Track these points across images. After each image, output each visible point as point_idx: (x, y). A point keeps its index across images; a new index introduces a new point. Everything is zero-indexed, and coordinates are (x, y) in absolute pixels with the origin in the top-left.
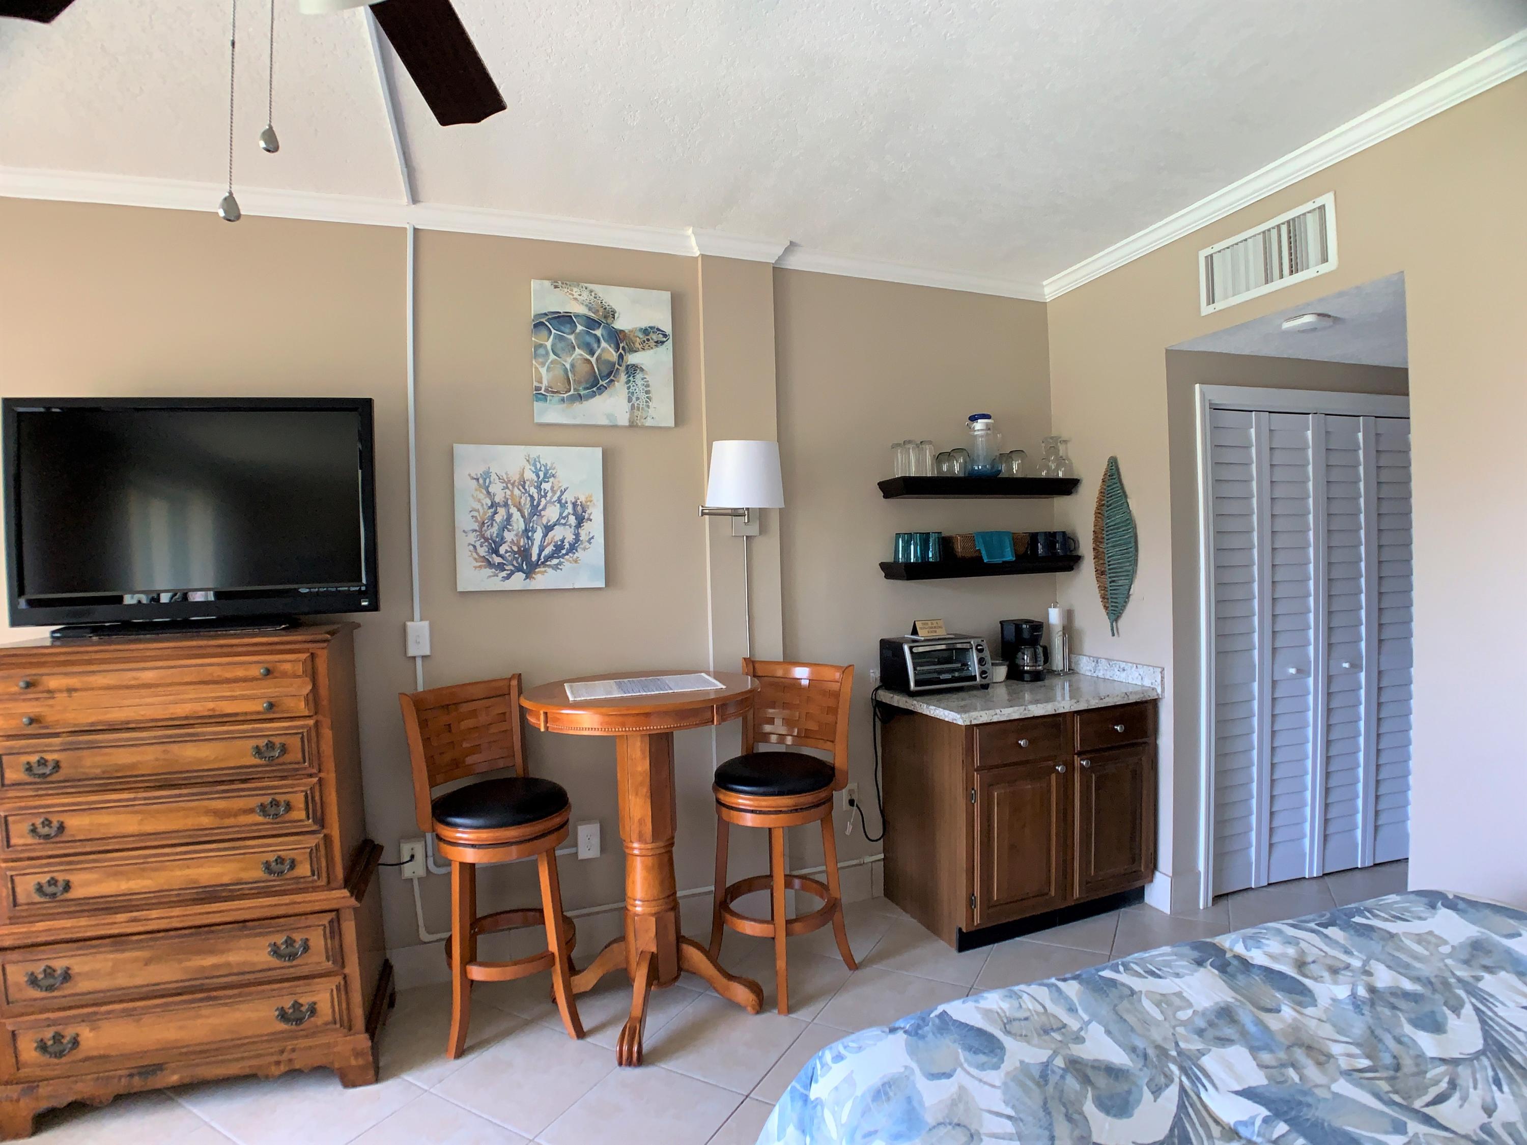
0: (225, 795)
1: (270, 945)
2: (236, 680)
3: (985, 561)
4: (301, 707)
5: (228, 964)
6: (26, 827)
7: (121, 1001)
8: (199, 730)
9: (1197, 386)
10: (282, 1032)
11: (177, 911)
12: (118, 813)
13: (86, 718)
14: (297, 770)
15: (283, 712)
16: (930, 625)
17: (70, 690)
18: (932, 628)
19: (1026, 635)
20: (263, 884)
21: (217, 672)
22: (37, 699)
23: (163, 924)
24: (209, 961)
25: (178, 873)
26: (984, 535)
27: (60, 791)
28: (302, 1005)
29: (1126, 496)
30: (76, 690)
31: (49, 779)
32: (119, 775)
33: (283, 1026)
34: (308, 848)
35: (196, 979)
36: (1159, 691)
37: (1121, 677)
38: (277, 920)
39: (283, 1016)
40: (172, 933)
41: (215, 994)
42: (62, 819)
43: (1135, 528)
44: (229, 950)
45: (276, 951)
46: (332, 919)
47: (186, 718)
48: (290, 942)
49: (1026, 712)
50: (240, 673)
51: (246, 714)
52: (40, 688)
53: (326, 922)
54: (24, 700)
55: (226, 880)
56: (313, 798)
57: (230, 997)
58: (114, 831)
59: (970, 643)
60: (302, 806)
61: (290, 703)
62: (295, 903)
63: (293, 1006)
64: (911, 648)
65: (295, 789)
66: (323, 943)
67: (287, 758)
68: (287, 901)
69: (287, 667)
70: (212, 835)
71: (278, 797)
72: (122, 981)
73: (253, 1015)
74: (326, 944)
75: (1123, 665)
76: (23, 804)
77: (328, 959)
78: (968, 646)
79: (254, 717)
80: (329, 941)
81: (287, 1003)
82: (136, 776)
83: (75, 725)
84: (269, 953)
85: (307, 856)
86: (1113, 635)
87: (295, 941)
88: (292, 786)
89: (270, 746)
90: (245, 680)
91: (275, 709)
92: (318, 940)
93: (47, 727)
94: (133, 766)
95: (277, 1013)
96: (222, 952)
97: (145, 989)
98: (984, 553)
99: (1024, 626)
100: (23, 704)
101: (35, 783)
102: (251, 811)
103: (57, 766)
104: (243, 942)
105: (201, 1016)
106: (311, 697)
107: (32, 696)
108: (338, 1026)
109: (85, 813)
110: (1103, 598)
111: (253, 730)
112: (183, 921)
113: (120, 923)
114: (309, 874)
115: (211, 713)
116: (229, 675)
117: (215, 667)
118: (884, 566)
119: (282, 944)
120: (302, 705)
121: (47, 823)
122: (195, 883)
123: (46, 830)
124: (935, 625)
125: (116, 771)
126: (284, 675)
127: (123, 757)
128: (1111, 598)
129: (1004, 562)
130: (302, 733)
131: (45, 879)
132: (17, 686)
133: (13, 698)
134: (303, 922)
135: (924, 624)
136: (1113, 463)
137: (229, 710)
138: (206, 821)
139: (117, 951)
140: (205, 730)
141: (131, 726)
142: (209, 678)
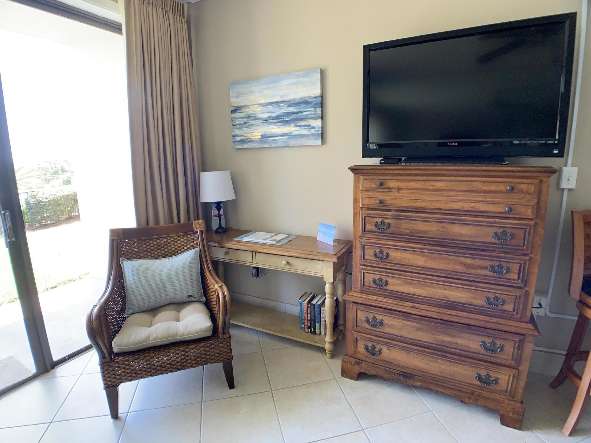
0: (472, 256)
1: (482, 341)
2: (490, 192)
4: (529, 213)
5: (457, 343)
6: (372, 252)
7: (401, 342)
8: (463, 218)
10: (477, 386)
11: (434, 309)
12: (415, 254)
13: (405, 204)
14: (518, 250)
15: (516, 214)
17: (399, 189)
20: (483, 308)
21: (479, 186)
22: (383, 192)
23: (428, 314)
24: (448, 339)
25: (439, 291)
27: (388, 238)
28: (491, 377)
30: (402, 189)
31: (385, 232)
32: (418, 235)
33: (478, 383)
34: (515, 296)
35: (438, 345)
38: (488, 330)
39: (479, 378)
40: (432, 320)
41: (447, 355)
42: (388, 252)
44: (459, 337)
45: (484, 345)
46: (521, 339)
47: (458, 210)
48: (493, 343)
50: (493, 188)
51: (493, 212)
52: (385, 186)
53: (517, 340)
54: (377, 192)
55: (463, 301)
56: (524, 268)
57: (453, 359)
58: (411, 262)
60: (517, 271)
61: (522, 209)
62: (500, 324)
63: (486, 375)
65: (515, 261)
66: (512, 350)
67: (514, 242)
68: (495, 321)
69: (524, 187)
70: (460, 276)
71: (503, 264)
72: (404, 333)
73: (464, 372)
74: (514, 351)
76: (372, 241)
77: (512, 359)
79: (496, 215)
80: (516, 350)
81: (483, 373)
82: (426, 237)
83: (400, 207)
84: (481, 346)
85: (514, 300)
87: (496, 344)
88: (512, 259)
89: (505, 233)
90: (495, 192)
91: (512, 212)
92: (509, 348)
93: (387, 206)
94: (426, 232)
95: (476, 375)
96: (455, 337)
97: (414, 341)
100: (377, 194)
101: (379, 233)
102: (486, 268)
103: (389, 225)
104: (467, 336)
105: (437, 362)
106: (535, 207)
107: (381, 190)
108: (508, 394)
109: (399, 251)
111: (495, 223)
112: (439, 316)
113: (407, 307)
114: (512, 310)
115: (472, 209)
116: (486, 188)
117: (478, 184)
119: (489, 343)
120: (530, 212)
121: (381, 252)
122: (447, 298)
123: (381, 255)
125: (417, 233)
126: (521, 191)
127: (422, 227)
130: (526, 229)
131: (377, 277)
132: (376, 184)
133: (372, 190)
134: (503, 335)
137: (482, 209)
138: (459, 268)
139: (405, 320)
140: (467, 218)
141: (428, 211)
142: (475, 189)
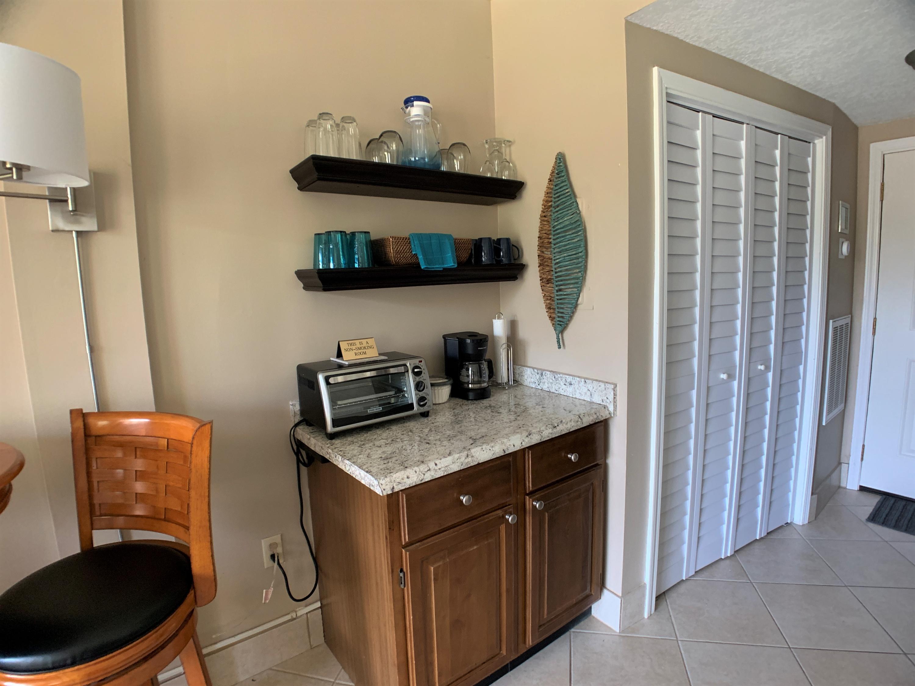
3: (422, 268)
9: (655, 70)
16: (358, 346)
18: (360, 348)
19: (470, 350)
26: (420, 237)
29: (575, 196)
36: (611, 409)
37: (568, 391)
43: (585, 230)
49: (469, 459)
59: (405, 365)
64: (327, 379)
75: (569, 379)
78: (402, 369)
86: (560, 348)
98: (420, 257)
99: (468, 341)
110: (549, 308)
118: (301, 275)
124: (365, 344)
128: (558, 308)
129: (445, 269)
135: (351, 344)
136: (561, 159)
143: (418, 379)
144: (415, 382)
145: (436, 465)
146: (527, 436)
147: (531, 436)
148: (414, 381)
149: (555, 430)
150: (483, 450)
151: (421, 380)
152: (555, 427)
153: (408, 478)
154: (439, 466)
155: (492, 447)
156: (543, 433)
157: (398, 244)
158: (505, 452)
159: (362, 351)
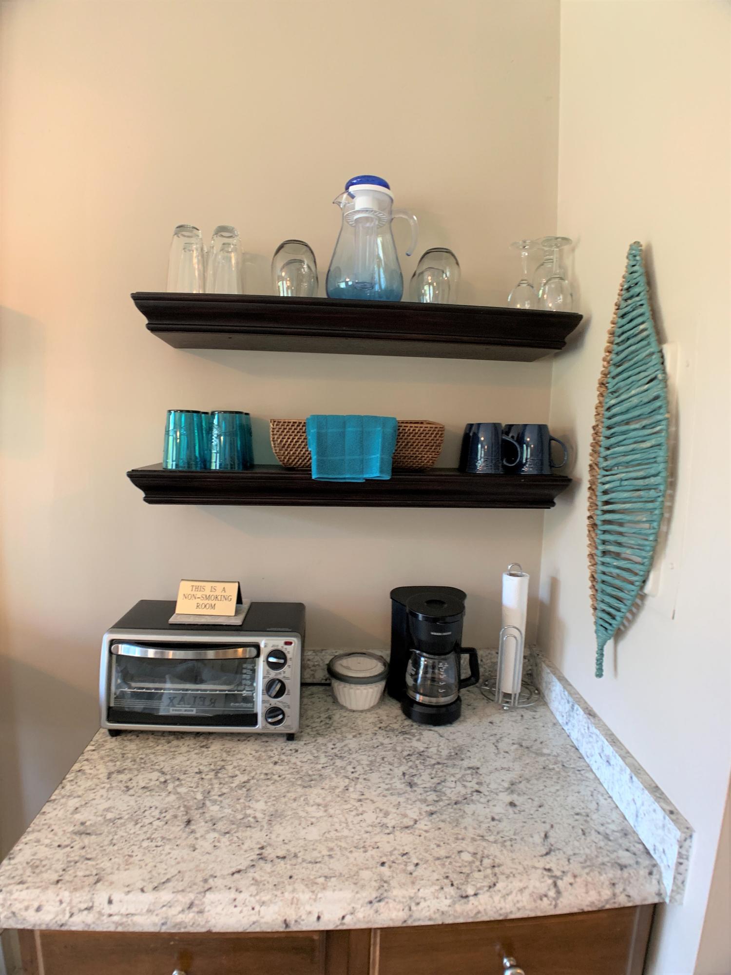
3: (314, 477)
16: (208, 592)
18: (208, 598)
26: (322, 421)
59: (257, 647)
64: (111, 645)
86: (599, 673)
98: (314, 457)
124: (219, 592)
135: (197, 588)
143: (273, 674)
144: (267, 680)
145: (110, 902)
146: (371, 902)
147: (382, 904)
148: (264, 678)
149: (459, 907)
150: (236, 903)
151: (280, 677)
152: (467, 897)
153: (38, 909)
154: (114, 909)
155: (263, 903)
156: (423, 904)
157: (284, 434)
158: (287, 926)
159: (210, 602)
